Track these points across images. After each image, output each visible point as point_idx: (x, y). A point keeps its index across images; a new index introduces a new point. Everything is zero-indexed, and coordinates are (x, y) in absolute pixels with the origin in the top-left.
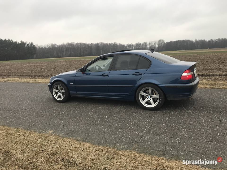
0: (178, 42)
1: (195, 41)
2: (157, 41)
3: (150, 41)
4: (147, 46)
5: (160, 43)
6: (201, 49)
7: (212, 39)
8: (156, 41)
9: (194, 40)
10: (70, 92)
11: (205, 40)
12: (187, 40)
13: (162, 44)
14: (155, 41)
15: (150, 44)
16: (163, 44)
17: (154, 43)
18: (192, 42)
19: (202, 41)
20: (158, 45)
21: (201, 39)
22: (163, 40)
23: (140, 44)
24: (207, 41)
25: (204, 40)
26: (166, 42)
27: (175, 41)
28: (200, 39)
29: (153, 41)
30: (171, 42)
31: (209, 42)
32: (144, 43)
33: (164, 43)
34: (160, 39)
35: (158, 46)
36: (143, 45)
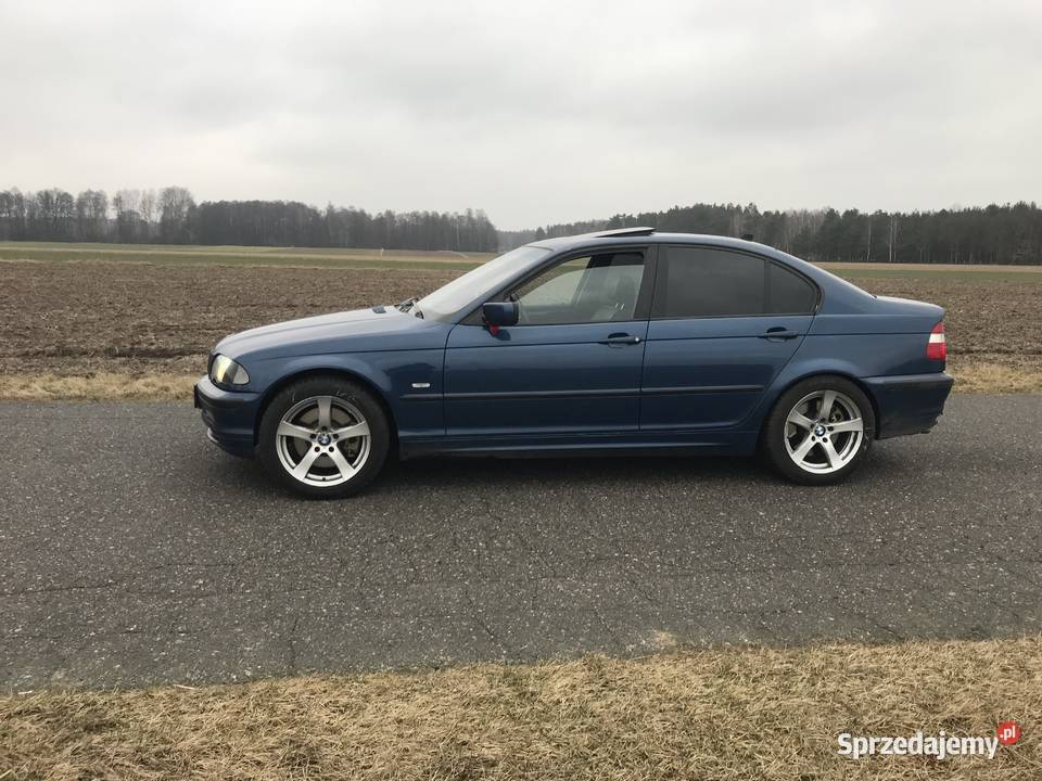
0: (254, 207)
1: (328, 211)
2: (158, 195)
3: (122, 189)
4: (103, 210)
5: (171, 204)
6: (352, 246)
7: (392, 210)
8: (151, 190)
9: (322, 208)
10: (401, 434)
11: (367, 212)
12: (293, 203)
13: (179, 208)
14: (148, 192)
15: (118, 201)
16: (186, 209)
17: (140, 199)
18: (314, 213)
19: (354, 213)
20: (161, 213)
21: (351, 207)
22: (183, 192)
23: (65, 197)
24: (374, 217)
25: (363, 213)
26: (198, 202)
27: (239, 200)
28: (347, 207)
29: (136, 192)
30: (222, 206)
31: (381, 221)
32: (86, 194)
33: (193, 207)
34: (170, 186)
35: (163, 218)
36: (81, 203)
